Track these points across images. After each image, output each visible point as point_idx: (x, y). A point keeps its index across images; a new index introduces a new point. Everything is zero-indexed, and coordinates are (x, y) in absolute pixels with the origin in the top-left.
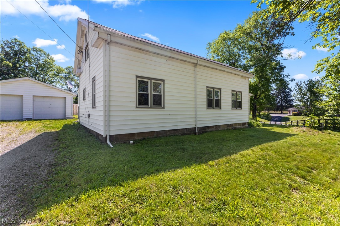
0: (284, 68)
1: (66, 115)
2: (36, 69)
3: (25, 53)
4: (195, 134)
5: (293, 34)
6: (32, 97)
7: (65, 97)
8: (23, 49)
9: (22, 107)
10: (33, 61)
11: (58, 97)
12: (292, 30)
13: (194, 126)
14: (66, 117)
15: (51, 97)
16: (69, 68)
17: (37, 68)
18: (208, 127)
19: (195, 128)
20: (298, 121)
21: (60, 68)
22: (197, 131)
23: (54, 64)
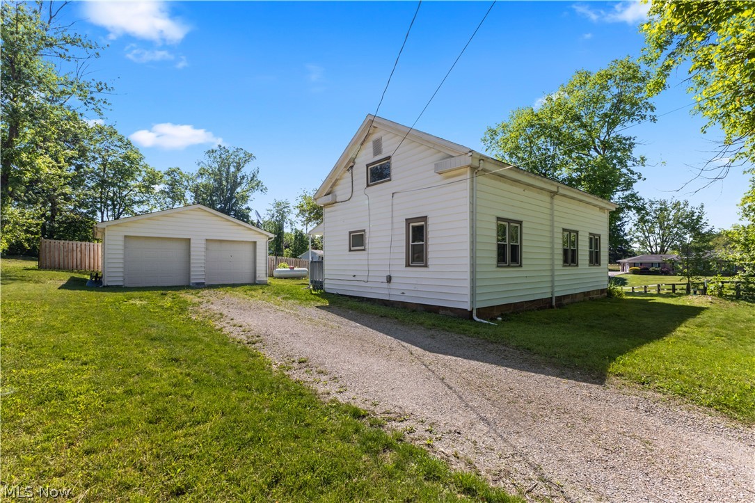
0: (634, 182)
1: (257, 276)
4: (551, 307)
5: (654, 120)
7: (255, 242)
9: (188, 262)
11: (243, 241)
12: (652, 110)
13: (550, 296)
14: (258, 279)
15: (233, 241)
16: (174, 171)
18: (564, 296)
19: (551, 298)
20: (659, 285)
21: (156, 172)
22: (554, 304)
23: (143, 163)
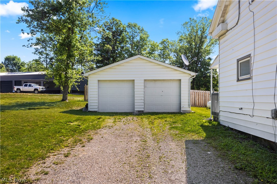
1: (182, 106)
2: (131, 50)
3: (121, 32)
6: (143, 82)
7: (180, 80)
8: (119, 28)
9: (133, 96)
10: (128, 40)
11: (171, 80)
14: (182, 109)
15: (163, 80)
16: (164, 41)
17: (132, 48)
21: (155, 44)
23: (148, 39)
